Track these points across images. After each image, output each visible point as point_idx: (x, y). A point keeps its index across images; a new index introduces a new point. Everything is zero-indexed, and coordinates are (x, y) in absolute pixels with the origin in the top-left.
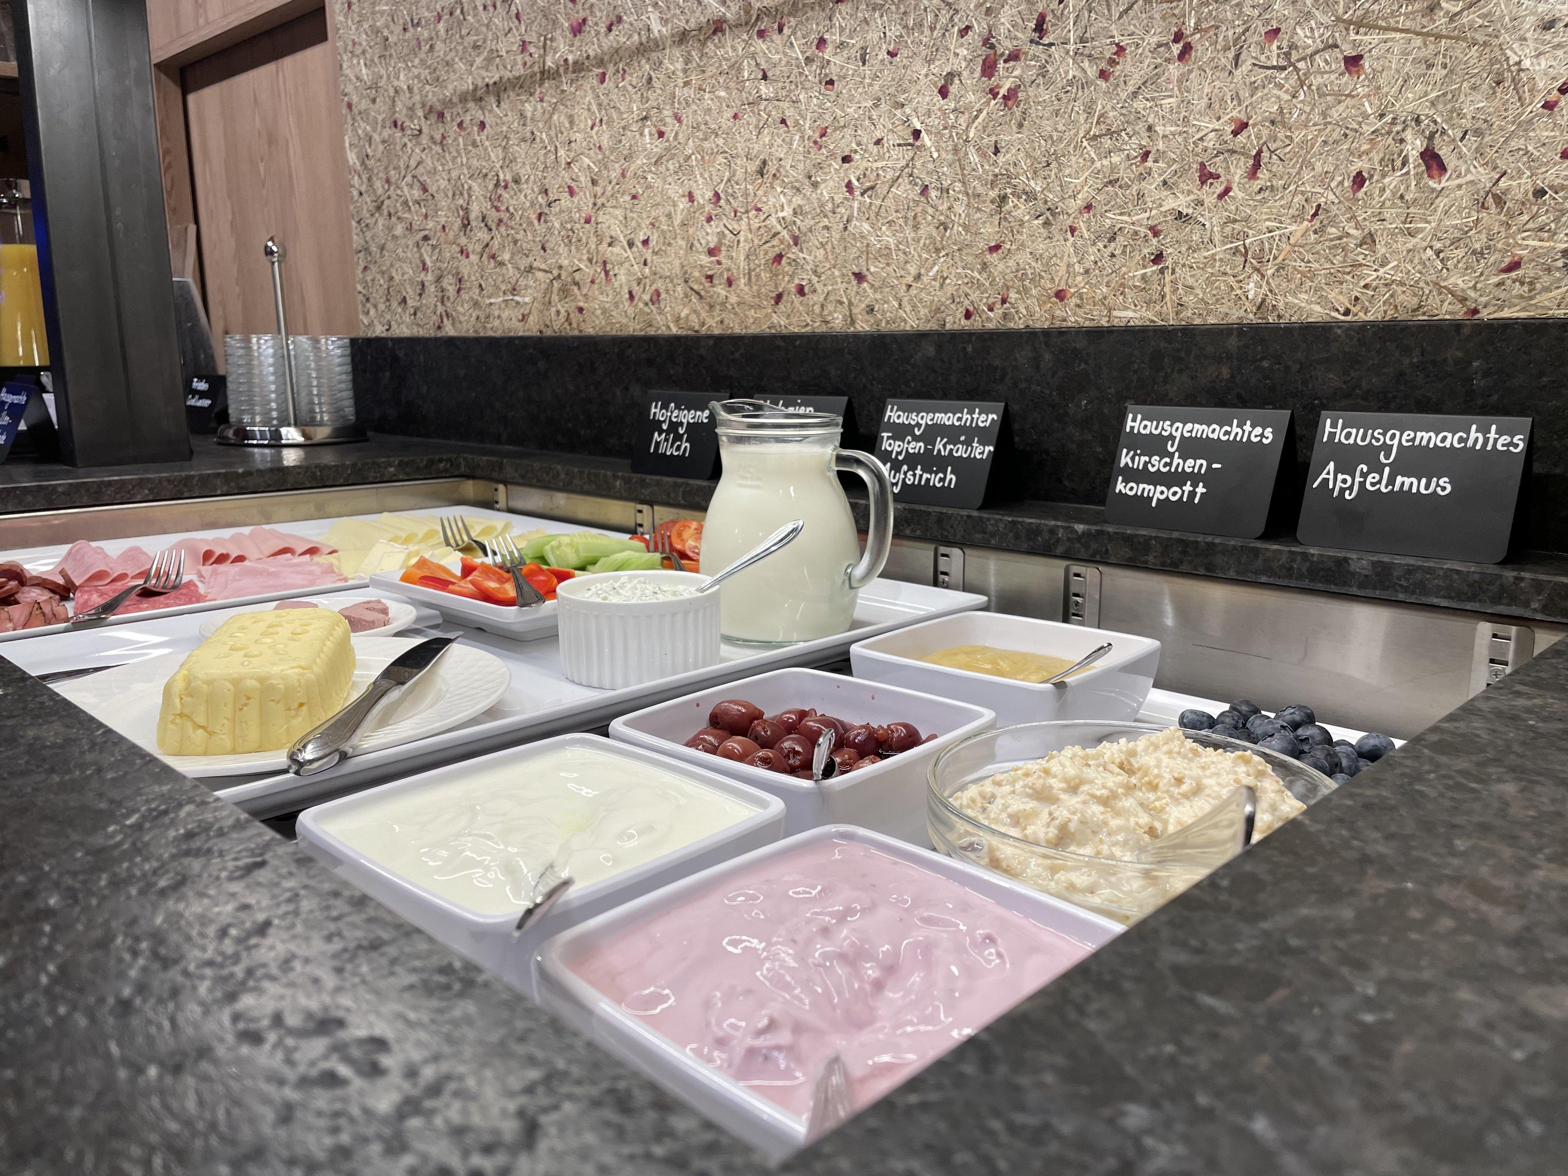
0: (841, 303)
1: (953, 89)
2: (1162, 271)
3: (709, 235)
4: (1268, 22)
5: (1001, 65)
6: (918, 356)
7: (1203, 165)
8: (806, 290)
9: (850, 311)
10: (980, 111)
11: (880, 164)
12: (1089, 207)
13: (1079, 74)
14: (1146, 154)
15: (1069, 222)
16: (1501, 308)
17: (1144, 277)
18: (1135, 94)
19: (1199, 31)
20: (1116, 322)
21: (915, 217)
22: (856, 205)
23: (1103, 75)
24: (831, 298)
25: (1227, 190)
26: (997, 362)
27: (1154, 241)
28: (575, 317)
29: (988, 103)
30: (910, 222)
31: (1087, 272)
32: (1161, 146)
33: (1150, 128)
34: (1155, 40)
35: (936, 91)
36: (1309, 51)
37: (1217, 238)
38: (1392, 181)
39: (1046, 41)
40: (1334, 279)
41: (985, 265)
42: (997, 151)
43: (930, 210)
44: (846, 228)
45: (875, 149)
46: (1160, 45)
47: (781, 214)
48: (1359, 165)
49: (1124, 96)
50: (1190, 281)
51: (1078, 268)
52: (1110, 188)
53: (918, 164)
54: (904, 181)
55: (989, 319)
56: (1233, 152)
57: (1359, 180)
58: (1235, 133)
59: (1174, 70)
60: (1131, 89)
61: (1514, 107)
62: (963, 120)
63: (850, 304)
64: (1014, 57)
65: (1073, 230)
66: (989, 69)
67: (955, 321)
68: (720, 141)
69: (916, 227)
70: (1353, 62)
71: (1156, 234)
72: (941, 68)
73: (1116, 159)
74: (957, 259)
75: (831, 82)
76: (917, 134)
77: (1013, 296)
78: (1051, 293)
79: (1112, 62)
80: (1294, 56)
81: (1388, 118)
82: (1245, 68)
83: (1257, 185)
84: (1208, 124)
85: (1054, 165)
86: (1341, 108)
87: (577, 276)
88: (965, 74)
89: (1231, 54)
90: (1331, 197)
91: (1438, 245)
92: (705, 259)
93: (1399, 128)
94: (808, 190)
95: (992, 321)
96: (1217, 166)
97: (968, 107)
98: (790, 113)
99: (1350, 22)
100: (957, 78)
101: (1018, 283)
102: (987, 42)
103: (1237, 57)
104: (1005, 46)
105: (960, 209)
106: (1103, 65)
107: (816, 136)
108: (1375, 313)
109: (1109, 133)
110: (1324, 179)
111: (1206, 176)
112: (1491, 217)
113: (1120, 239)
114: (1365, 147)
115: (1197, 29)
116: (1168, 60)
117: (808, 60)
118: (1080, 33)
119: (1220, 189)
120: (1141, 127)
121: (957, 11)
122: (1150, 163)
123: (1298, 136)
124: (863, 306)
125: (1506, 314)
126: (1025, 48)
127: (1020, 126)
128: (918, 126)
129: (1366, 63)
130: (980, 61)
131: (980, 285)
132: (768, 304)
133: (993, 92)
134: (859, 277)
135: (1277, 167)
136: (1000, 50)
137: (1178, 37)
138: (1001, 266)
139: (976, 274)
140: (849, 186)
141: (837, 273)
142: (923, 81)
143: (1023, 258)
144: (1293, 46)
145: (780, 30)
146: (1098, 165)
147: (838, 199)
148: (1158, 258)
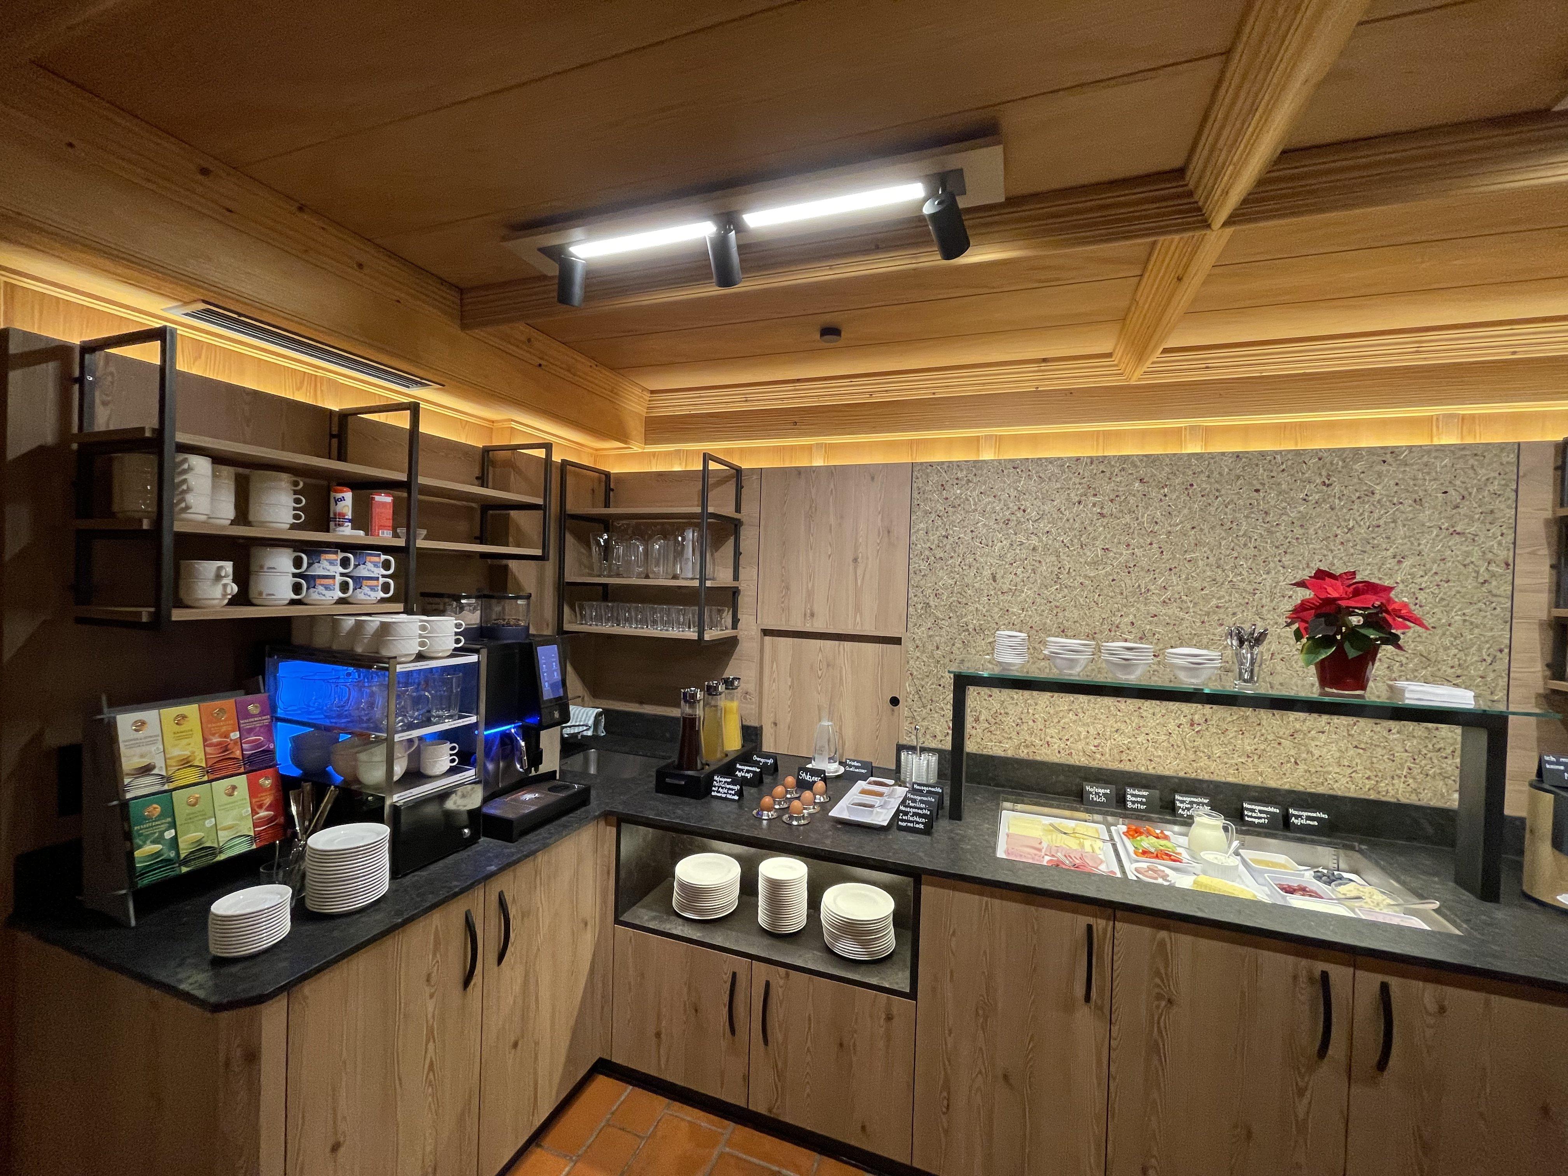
0: (1144, 766)
3: (1096, 742)
4: (1261, 733)
5: (1195, 725)
7: (1247, 755)
8: (1131, 761)
10: (1189, 733)
11: (1158, 737)
12: (1219, 757)
15: (1214, 759)
17: (1234, 773)
18: (1231, 739)
22: (1150, 744)
24: (1141, 764)
25: (1254, 760)
28: (1031, 754)
31: (1219, 770)
32: (1237, 749)
33: (1235, 745)
35: (1177, 726)
36: (1270, 740)
38: (1288, 765)
39: (1208, 724)
40: (1278, 779)
42: (1194, 742)
43: (1174, 750)
44: (1146, 749)
45: (1157, 734)
46: (1236, 731)
47: (1123, 742)
48: (1282, 761)
49: (1228, 738)
50: (1245, 776)
52: (1225, 754)
53: (1170, 740)
54: (1166, 742)
56: (1254, 753)
57: (1282, 764)
58: (1255, 750)
59: (1241, 736)
61: (1311, 758)
62: (1184, 734)
63: (1147, 766)
64: (1199, 724)
67: (1182, 774)
69: (1169, 753)
70: (1279, 744)
71: (1237, 765)
72: (1178, 722)
73: (1226, 749)
74: (1182, 761)
76: (1170, 734)
93: (1289, 756)
95: (1193, 776)
96: (1251, 755)
97: (1186, 731)
98: (1128, 721)
99: (1278, 737)
100: (1183, 725)
101: (1201, 770)
102: (1192, 720)
103: (1254, 737)
104: (1196, 722)
105: (1183, 751)
106: (1223, 732)
107: (1137, 727)
108: (1287, 787)
109: (1224, 744)
110: (1274, 762)
112: (1308, 774)
113: (1228, 765)
114: (1283, 758)
115: (1246, 730)
116: (1239, 734)
118: (1216, 724)
120: (1232, 745)
122: (1235, 752)
123: (1268, 753)
126: (1202, 723)
127: (1201, 738)
129: (1282, 744)
130: (1189, 723)
131: (1190, 770)
132: (1117, 762)
133: (1194, 730)
134: (1151, 760)
135: (1264, 758)
137: (1241, 731)
138: (1195, 765)
139: (1188, 766)
140: (1148, 740)
141: (1143, 759)
142: (1172, 723)
144: (1267, 738)
146: (1222, 749)
147: (1144, 742)
148: (1238, 770)
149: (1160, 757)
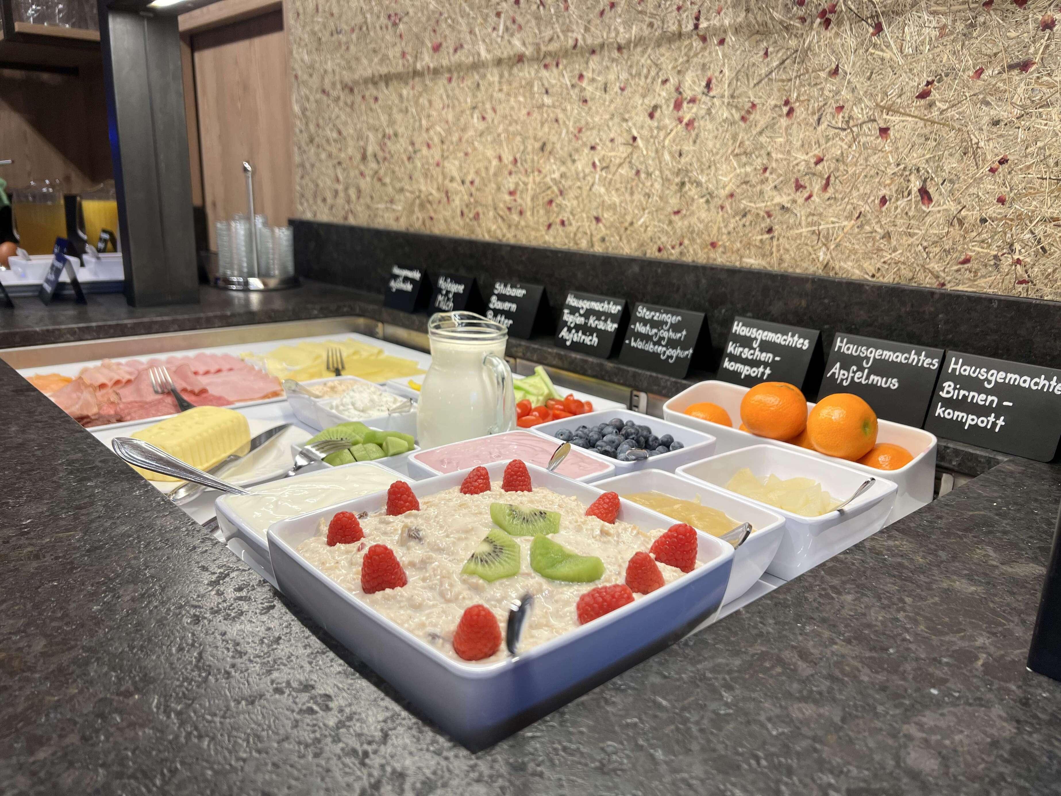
0: (586, 233)
1: (657, 114)
2: (772, 238)
3: (510, 182)
4: (837, 101)
5: (685, 105)
6: (630, 271)
7: (797, 180)
8: (566, 223)
9: (591, 239)
10: (671, 130)
11: (613, 154)
12: (732, 195)
13: (729, 117)
14: (765, 170)
15: (720, 203)
16: (958, 284)
17: (761, 241)
18: (761, 133)
19: (799, 101)
20: (744, 265)
21: (632, 188)
22: (597, 176)
23: (743, 119)
24: (581, 230)
25: (810, 197)
26: (675, 281)
27: (768, 220)
28: (428, 222)
29: (677, 126)
30: (629, 190)
31: (729, 233)
32: (774, 165)
33: (769, 154)
34: (773, 103)
35: (647, 115)
36: (860, 122)
37: (803, 223)
38: (902, 203)
39: (712, 94)
40: (867, 256)
41: (670, 222)
42: (680, 155)
43: (641, 185)
44: (590, 189)
45: (609, 145)
46: (776, 106)
47: (553, 176)
48: (884, 192)
49: (754, 132)
50: (787, 246)
51: (724, 231)
52: (744, 186)
53: (635, 157)
54: (626, 166)
55: (672, 254)
56: (814, 174)
57: (884, 201)
58: (817, 163)
59: (784, 122)
60: (758, 129)
61: (973, 169)
62: (662, 134)
63: (592, 235)
64: (693, 100)
65: (722, 208)
66: (678, 106)
67: (652, 253)
68: (519, 128)
69: (632, 194)
70: (884, 131)
71: (769, 216)
72: (650, 101)
73: (748, 169)
74: (655, 216)
75: (585, 101)
76: (634, 139)
77: (686, 242)
78: (708, 243)
79: (749, 112)
80: (851, 123)
81: (902, 166)
82: (823, 126)
83: (827, 195)
84: (801, 156)
85: (713, 168)
86: (876, 156)
87: (431, 198)
88: (664, 107)
89: (816, 117)
90: (868, 208)
91: (925, 244)
92: (507, 198)
93: (907, 173)
94: (569, 163)
95: (673, 255)
96: (805, 181)
97: (665, 127)
98: (561, 116)
99: (883, 108)
100: (659, 109)
101: (689, 235)
102: (678, 90)
103: (819, 120)
104: (688, 94)
105: (657, 186)
106: (743, 113)
107: (576, 132)
108: (888, 279)
109: (745, 153)
110: (865, 197)
111: (799, 187)
112: (956, 231)
113: (749, 217)
114: (888, 182)
115: (797, 100)
116: (780, 116)
117: (573, 86)
118: (731, 92)
119: (806, 195)
120: (763, 152)
121: (660, 69)
122: (767, 174)
123: (851, 170)
124: (599, 237)
125: (960, 288)
126: (699, 97)
127: (695, 142)
128: (636, 134)
129: (891, 133)
130: (673, 101)
131: (667, 233)
132: (543, 229)
133: (680, 120)
134: (598, 219)
135: (839, 187)
136: (685, 95)
137: (787, 103)
138: (680, 224)
139: (665, 227)
140: (594, 165)
141: (584, 215)
142: (639, 107)
143: (694, 220)
144: (850, 117)
145: (557, 65)
146: (738, 171)
147: (587, 171)
148: (770, 230)
149: (613, 207)
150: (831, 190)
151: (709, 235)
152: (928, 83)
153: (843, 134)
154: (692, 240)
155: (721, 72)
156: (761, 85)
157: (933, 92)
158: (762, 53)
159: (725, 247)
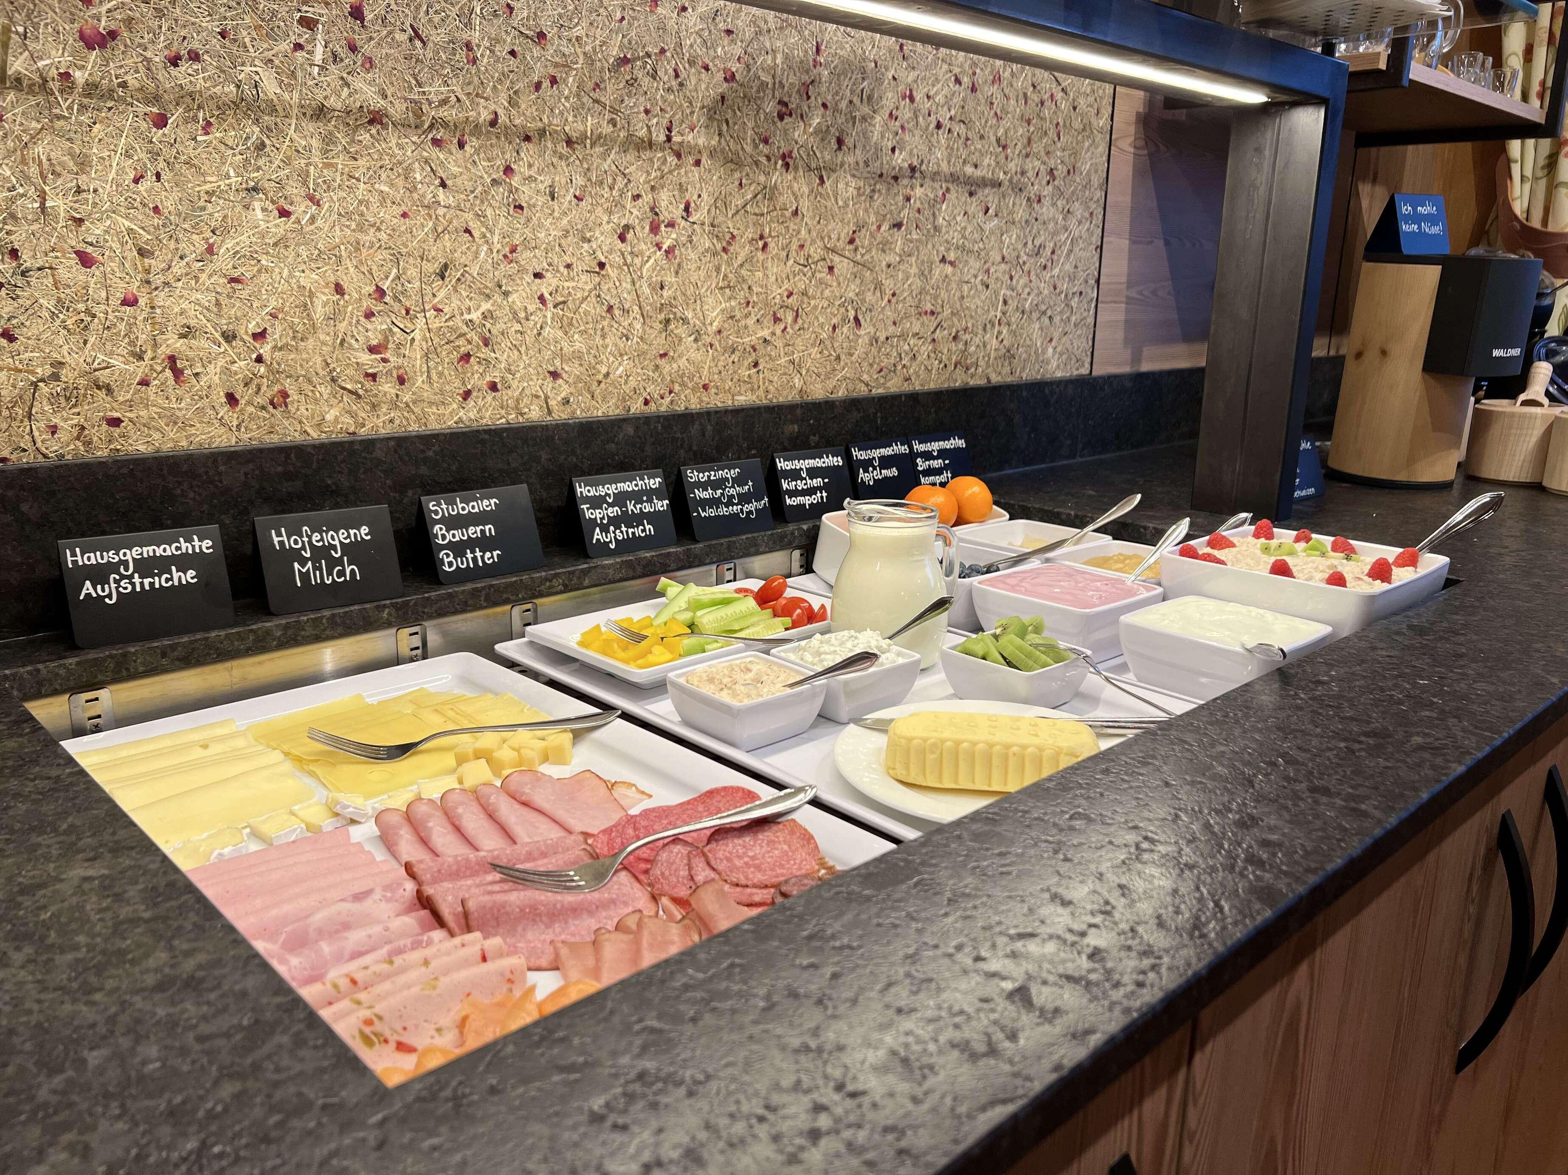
0: (537, 397)
1: (630, 236)
2: (758, 372)
3: (370, 331)
4: (799, 240)
8: (499, 386)
9: (547, 403)
11: (570, 284)
13: (712, 246)
14: (748, 303)
16: (878, 389)
17: (749, 376)
18: (742, 266)
19: (771, 237)
20: (736, 403)
21: (603, 329)
22: (549, 315)
23: (725, 250)
24: (527, 392)
25: (785, 328)
27: (754, 354)
29: (655, 252)
30: (599, 332)
31: (720, 372)
34: (751, 236)
35: (616, 237)
36: (815, 260)
37: (782, 354)
38: (845, 329)
39: (691, 220)
41: (657, 367)
44: (539, 334)
45: (565, 272)
46: (753, 239)
47: (467, 317)
48: (834, 320)
51: (716, 370)
52: (730, 321)
54: (593, 300)
55: (660, 404)
56: (787, 307)
57: (834, 328)
58: (788, 297)
59: (760, 256)
60: (740, 262)
62: (638, 261)
63: (547, 398)
65: (711, 345)
66: (654, 229)
67: (636, 407)
70: (831, 269)
71: (755, 349)
72: (618, 219)
74: (637, 361)
75: (521, 207)
77: (677, 388)
78: (701, 385)
79: (729, 243)
80: (810, 261)
81: (843, 299)
82: (791, 262)
83: (797, 326)
84: (775, 290)
85: (698, 302)
86: (828, 291)
88: (638, 228)
89: (785, 253)
90: (825, 335)
92: (366, 358)
93: (847, 304)
94: (498, 298)
96: (781, 313)
98: (474, 225)
99: (829, 249)
100: (631, 231)
101: (679, 380)
102: (653, 210)
103: (788, 256)
104: (665, 216)
106: (724, 244)
107: (507, 250)
110: (822, 326)
111: (777, 320)
112: (874, 349)
114: (836, 312)
115: (770, 235)
116: (757, 249)
117: (494, 182)
118: (711, 220)
119: (782, 327)
120: (745, 287)
121: (630, 181)
122: (750, 308)
123: (813, 302)
124: (559, 399)
126: (678, 221)
128: (603, 260)
129: (835, 270)
132: (456, 401)
133: (659, 246)
134: (555, 375)
136: (662, 218)
137: (762, 237)
138: (667, 368)
140: (542, 298)
141: (531, 372)
142: (605, 226)
143: (683, 362)
144: (809, 256)
145: (461, 145)
146: (723, 305)
147: (531, 308)
148: (756, 365)
149: (578, 356)
150: (800, 321)
151: (701, 377)
152: (854, 232)
153: (805, 270)
154: (683, 385)
155: (699, 196)
156: (738, 217)
157: (857, 240)
158: (737, 183)
159: (717, 388)
